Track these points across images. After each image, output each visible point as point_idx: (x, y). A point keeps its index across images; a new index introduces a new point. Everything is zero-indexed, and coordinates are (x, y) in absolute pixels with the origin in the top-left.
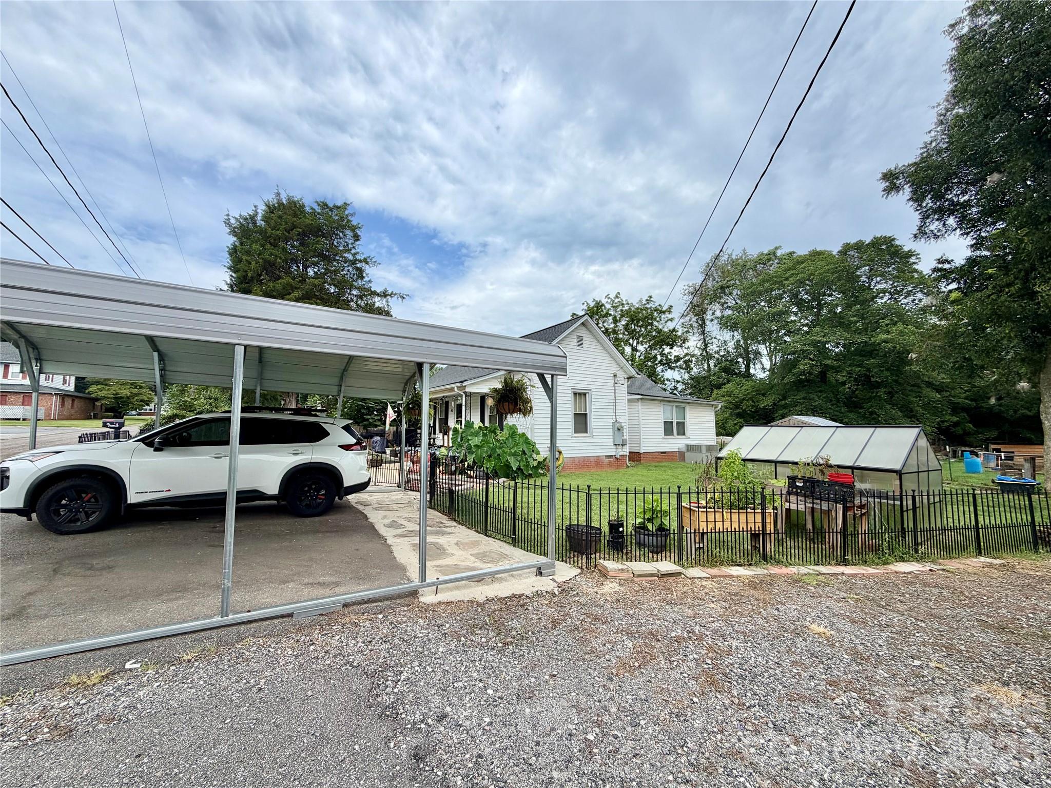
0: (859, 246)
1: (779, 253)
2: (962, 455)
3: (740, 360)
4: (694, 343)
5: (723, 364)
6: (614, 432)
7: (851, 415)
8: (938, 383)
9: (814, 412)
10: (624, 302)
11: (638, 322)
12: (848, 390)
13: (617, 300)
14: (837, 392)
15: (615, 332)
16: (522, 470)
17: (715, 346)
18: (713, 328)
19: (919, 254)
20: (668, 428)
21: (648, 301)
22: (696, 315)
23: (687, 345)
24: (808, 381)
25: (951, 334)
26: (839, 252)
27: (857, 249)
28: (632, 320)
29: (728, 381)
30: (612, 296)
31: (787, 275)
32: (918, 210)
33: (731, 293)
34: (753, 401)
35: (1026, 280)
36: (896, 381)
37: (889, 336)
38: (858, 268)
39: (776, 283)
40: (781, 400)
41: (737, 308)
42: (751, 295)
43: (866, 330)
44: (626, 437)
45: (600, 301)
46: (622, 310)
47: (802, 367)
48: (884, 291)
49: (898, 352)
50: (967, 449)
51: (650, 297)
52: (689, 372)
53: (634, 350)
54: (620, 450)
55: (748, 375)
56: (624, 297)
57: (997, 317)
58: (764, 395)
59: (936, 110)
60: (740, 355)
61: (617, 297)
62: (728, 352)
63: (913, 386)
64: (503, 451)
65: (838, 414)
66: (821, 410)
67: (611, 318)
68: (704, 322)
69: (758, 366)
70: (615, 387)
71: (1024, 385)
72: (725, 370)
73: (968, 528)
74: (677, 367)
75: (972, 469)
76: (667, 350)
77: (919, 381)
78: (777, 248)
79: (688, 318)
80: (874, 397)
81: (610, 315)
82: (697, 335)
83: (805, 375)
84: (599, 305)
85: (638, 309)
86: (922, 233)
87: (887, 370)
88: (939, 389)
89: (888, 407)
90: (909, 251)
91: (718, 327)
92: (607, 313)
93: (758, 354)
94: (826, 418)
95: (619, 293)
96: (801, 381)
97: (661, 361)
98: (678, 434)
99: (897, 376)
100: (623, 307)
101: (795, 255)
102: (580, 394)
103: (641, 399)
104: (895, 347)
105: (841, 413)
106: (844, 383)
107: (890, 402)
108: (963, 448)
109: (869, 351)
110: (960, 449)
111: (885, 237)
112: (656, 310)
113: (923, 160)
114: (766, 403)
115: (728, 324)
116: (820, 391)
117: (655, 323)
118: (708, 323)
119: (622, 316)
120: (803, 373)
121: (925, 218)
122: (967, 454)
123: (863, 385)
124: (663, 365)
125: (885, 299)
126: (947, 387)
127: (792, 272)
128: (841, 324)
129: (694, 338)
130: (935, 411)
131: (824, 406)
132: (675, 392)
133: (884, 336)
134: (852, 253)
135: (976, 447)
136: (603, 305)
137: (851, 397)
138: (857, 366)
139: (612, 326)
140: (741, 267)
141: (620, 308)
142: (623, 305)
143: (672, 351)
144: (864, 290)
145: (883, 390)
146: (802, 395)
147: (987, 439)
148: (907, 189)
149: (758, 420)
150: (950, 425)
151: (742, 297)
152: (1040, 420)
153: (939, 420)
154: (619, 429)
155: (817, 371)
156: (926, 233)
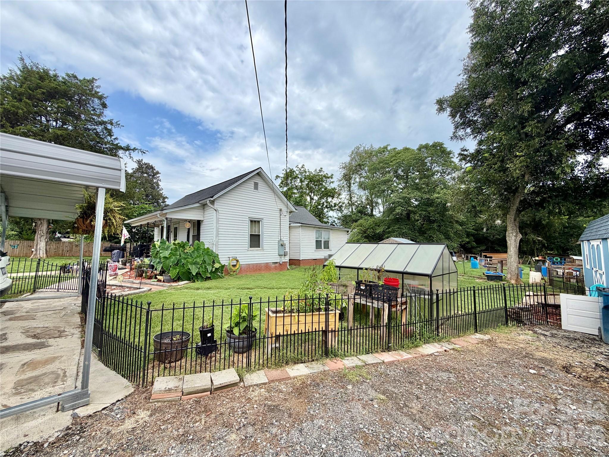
0: (426, 147)
1: (389, 148)
2: (470, 259)
3: (368, 206)
4: (344, 196)
5: (359, 208)
6: (279, 247)
7: (421, 238)
8: (461, 221)
9: (403, 235)
10: (307, 171)
11: (314, 183)
12: (419, 224)
13: (302, 169)
14: (414, 225)
15: (301, 188)
16: (201, 274)
17: (356, 198)
18: (355, 188)
19: (454, 153)
20: (318, 245)
21: (321, 171)
22: (346, 180)
23: (340, 197)
24: (401, 219)
25: (467, 193)
26: (417, 149)
27: (426, 148)
28: (311, 181)
29: (361, 218)
30: (300, 166)
31: (392, 160)
32: (453, 123)
33: (364, 169)
34: (373, 230)
35: (502, 161)
36: (442, 220)
37: (439, 195)
38: (426, 158)
39: (386, 163)
40: (387, 229)
41: (367, 177)
42: (374, 170)
43: (429, 192)
44: (287, 250)
45: (293, 169)
46: (305, 175)
47: (397, 211)
48: (437, 171)
49: (443, 204)
50: (473, 255)
51: (322, 168)
52: (341, 213)
53: (312, 199)
54: (283, 259)
55: (372, 215)
56: (306, 167)
57: (489, 182)
58: (379, 226)
59: (463, 62)
60: (368, 204)
61: (302, 167)
62: (362, 202)
63: (450, 222)
64: (187, 261)
65: (414, 237)
66: (406, 234)
67: (299, 179)
68: (350, 184)
69: (377, 210)
70: (280, 217)
71: (498, 222)
72: (360, 212)
73: (470, 314)
74: (335, 209)
75: (474, 266)
76: (330, 199)
77: (452, 220)
78: (388, 145)
79: (342, 182)
80: (432, 228)
81: (298, 178)
82: (347, 192)
83: (399, 215)
84: (292, 171)
85: (314, 175)
86: (455, 137)
87: (438, 213)
88: (461, 224)
89: (438, 233)
90: (450, 151)
91: (357, 187)
92: (296, 176)
93: (377, 203)
94: (408, 239)
95: (304, 165)
96: (397, 219)
97: (326, 206)
98: (325, 248)
99: (443, 217)
100: (306, 173)
101: (397, 150)
102: (255, 221)
103: (301, 226)
104: (442, 201)
105: (416, 236)
106: (418, 220)
107: (439, 231)
108: (471, 255)
109: (429, 203)
110: (469, 255)
111: (439, 143)
112: (325, 176)
113: (456, 93)
114: (379, 230)
115: (362, 186)
116: (406, 224)
117: (324, 184)
118: (352, 185)
119: (305, 178)
120: (397, 214)
121: (456, 128)
122: (472, 258)
123: (427, 221)
124: (328, 208)
125: (438, 176)
126: (465, 223)
127: (394, 158)
128: (417, 189)
129: (345, 194)
130: (460, 236)
131: (408, 232)
132: (334, 224)
133: (437, 195)
134: (423, 150)
135: (476, 254)
136: (294, 171)
137: (421, 228)
138: (424, 211)
139: (300, 184)
140: (370, 154)
141: (304, 174)
142: (306, 172)
143: (333, 200)
144: (428, 170)
145: (436, 224)
146: (397, 226)
147: (482, 250)
148: (449, 109)
149: (376, 240)
150: (466, 243)
151: (369, 171)
152: (506, 240)
153: (460, 240)
154: (282, 245)
155: (404, 213)
156: (457, 137)
